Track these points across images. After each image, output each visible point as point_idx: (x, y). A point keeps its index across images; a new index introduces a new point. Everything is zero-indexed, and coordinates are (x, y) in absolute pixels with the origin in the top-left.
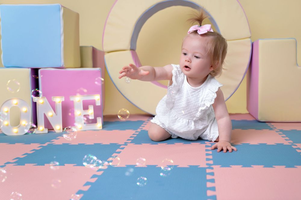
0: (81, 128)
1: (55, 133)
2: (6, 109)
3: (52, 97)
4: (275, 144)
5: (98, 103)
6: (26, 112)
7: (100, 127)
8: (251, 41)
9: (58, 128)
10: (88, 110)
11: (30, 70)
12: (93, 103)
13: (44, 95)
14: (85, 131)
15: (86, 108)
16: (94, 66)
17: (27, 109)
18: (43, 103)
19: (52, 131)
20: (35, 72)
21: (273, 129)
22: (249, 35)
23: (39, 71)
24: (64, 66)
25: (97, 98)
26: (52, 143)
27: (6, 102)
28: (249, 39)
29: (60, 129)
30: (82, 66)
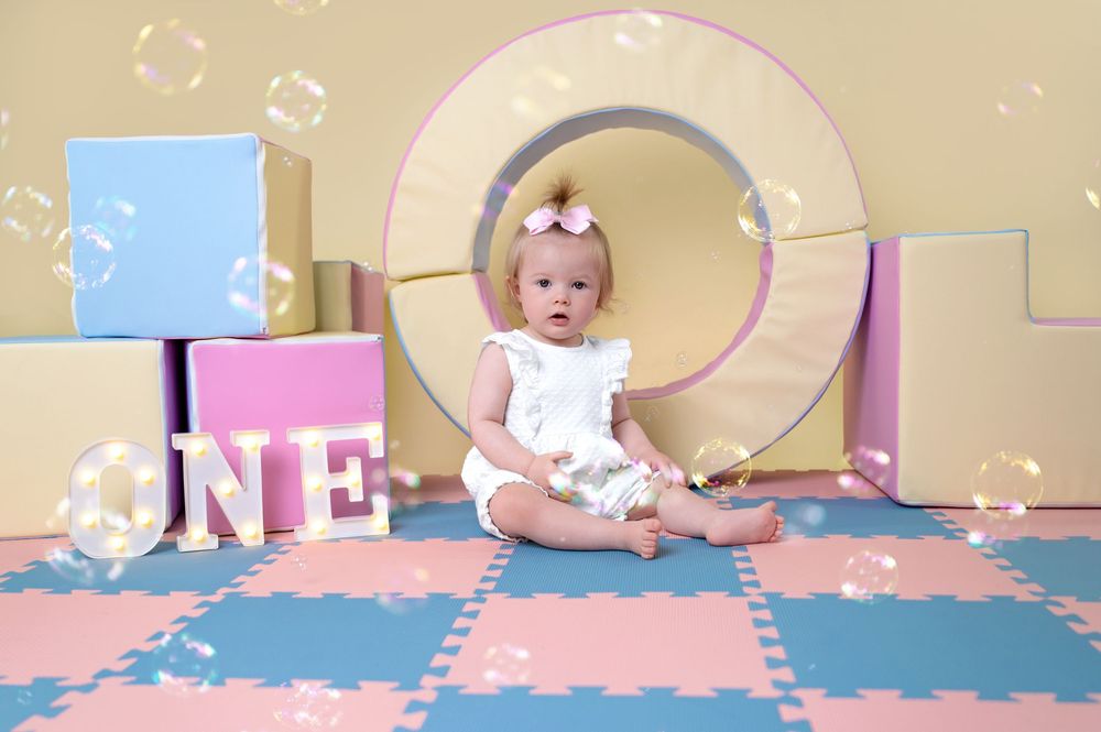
0: (323, 533)
1: (242, 548)
2: (87, 475)
3: (232, 433)
4: (987, 599)
5: (377, 452)
6: (151, 483)
7: (383, 529)
8: (868, 239)
9: (250, 531)
10: (345, 473)
11: (160, 345)
12: (361, 449)
13: (204, 429)
14: (337, 540)
15: (336, 465)
16: (357, 326)
17: (154, 474)
18: (203, 453)
19: (230, 539)
20: (176, 351)
21: (957, 534)
22: (862, 219)
23: (191, 349)
24: (267, 332)
25: (372, 433)
26: (239, 590)
27: (88, 453)
28: (862, 234)
29: (256, 537)
30: (319, 328)
